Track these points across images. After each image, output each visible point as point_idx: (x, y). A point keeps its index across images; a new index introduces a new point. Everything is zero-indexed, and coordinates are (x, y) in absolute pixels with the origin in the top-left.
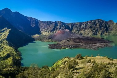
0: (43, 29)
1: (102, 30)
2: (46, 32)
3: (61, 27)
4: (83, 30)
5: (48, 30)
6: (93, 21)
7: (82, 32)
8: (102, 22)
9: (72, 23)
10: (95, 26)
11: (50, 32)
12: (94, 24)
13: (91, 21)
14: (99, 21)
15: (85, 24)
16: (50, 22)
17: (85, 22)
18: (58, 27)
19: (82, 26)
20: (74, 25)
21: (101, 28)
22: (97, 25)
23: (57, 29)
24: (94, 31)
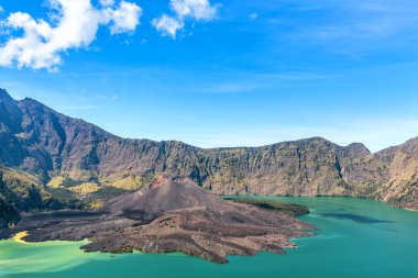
0: (118, 165)
1: (324, 177)
2: (125, 176)
3: (178, 161)
4: (257, 174)
5: (133, 171)
6: (293, 143)
7: (252, 182)
8: (325, 147)
9: (221, 149)
10: (300, 161)
11: (138, 178)
12: (294, 155)
13: (288, 143)
14: (313, 146)
15: (264, 155)
16: (145, 141)
17: (266, 148)
18: (170, 160)
19: (253, 162)
20: (225, 155)
21: (318, 168)
22: (308, 158)
23: (165, 167)
24: (295, 179)
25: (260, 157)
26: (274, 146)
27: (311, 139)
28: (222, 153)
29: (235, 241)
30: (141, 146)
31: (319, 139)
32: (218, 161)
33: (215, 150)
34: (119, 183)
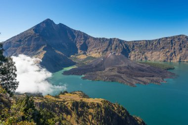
0: (93, 48)
1: (183, 53)
2: (96, 52)
3: (116, 47)
4: (151, 52)
5: (99, 51)
6: (169, 38)
7: (149, 55)
8: (185, 39)
9: (135, 41)
10: (172, 46)
11: (101, 53)
12: (169, 43)
13: (167, 38)
14: (179, 39)
15: (154, 43)
16: (103, 39)
17: (156, 40)
18: (113, 46)
19: (149, 47)
20: (137, 44)
21: (181, 49)
22: (176, 45)
23: (111, 49)
24: (169, 54)
25: (153, 44)
26: (160, 39)
27: (179, 36)
28: (135, 43)
29: (139, 78)
30: (102, 41)
31: (183, 35)
32: (134, 46)
33: (132, 42)
34: (94, 55)
